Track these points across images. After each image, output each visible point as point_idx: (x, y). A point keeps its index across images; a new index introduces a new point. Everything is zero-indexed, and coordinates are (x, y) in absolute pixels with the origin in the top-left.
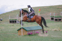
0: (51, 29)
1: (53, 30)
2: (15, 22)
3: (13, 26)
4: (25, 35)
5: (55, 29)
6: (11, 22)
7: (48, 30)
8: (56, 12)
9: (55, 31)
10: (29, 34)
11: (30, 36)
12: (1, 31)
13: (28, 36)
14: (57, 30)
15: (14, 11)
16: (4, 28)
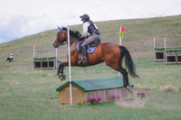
0: (155, 87)
1: (162, 88)
2: (52, 64)
3: (44, 76)
4: (79, 104)
5: (167, 87)
6: (37, 65)
7: (147, 90)
8: (170, 37)
9: (169, 90)
10: (92, 102)
11: (95, 107)
12: (10, 91)
13: (90, 107)
14: (173, 87)
15: (47, 32)
16: (18, 83)
